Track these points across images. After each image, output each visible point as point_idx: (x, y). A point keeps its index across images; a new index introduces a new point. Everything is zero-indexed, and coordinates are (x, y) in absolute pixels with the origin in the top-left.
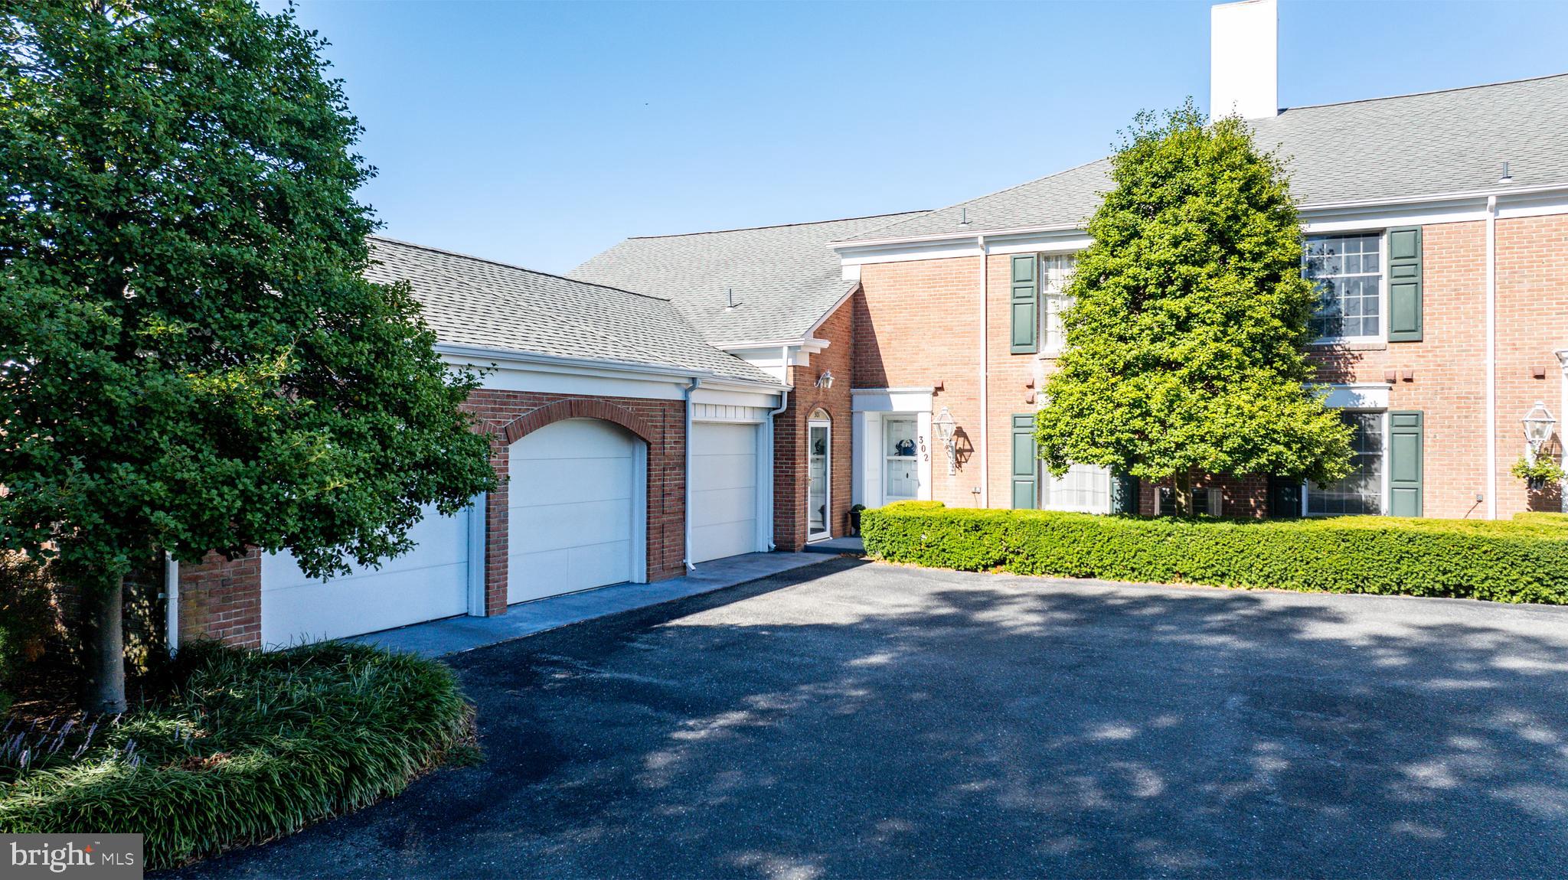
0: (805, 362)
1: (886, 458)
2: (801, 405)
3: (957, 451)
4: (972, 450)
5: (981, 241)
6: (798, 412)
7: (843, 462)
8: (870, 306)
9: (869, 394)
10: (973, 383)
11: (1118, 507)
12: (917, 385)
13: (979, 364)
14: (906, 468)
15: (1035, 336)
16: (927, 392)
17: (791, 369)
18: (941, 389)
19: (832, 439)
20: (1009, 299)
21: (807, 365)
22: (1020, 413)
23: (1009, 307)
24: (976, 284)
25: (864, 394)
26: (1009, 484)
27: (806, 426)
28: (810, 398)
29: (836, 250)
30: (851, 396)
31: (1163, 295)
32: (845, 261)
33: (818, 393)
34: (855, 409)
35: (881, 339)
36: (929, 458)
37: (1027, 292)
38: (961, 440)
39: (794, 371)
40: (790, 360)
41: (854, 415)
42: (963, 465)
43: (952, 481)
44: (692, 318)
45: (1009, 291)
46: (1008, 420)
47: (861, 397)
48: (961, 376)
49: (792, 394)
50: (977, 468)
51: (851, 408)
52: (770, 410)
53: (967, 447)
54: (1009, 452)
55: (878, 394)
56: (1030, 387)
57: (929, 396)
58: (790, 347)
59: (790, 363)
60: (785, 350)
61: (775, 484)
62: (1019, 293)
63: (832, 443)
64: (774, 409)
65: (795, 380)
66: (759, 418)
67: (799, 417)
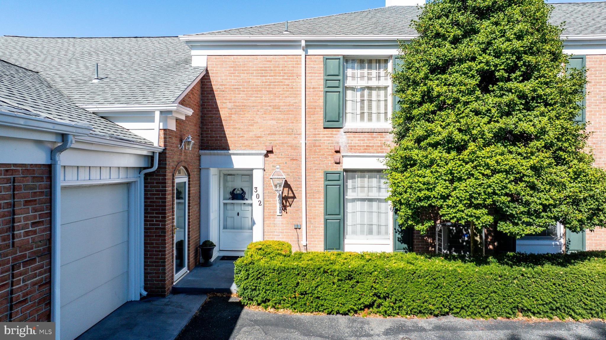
0: (172, 126)
1: (222, 201)
2: (170, 163)
3: (283, 198)
4: (294, 197)
5: (303, 43)
6: (168, 171)
7: (194, 208)
8: (214, 88)
9: (214, 154)
10: (296, 148)
11: (400, 236)
12: (252, 149)
13: (300, 134)
14: (237, 209)
15: (341, 115)
16: (260, 154)
17: (162, 131)
18: (271, 152)
19: (189, 191)
20: (322, 88)
21: (174, 129)
22: (330, 170)
23: (322, 94)
24: (297, 76)
25: (211, 154)
26: (322, 221)
27: (173, 183)
28: (176, 158)
29: (187, 42)
30: (200, 156)
31: (508, 80)
32: (193, 52)
33: (181, 154)
34: (203, 166)
35: (224, 113)
36: (262, 203)
37: (336, 83)
38: (286, 190)
39: (165, 134)
40: (161, 124)
41: (202, 171)
42: (288, 208)
43: (279, 220)
44: (60, 85)
45: (322, 82)
46: (321, 175)
47: (208, 157)
48: (286, 143)
49: (163, 155)
50: (299, 210)
51: (200, 165)
52: (140, 169)
53: (291, 195)
54: (322, 199)
55: (221, 155)
56: (338, 152)
57: (262, 157)
58: (162, 112)
59: (161, 127)
60: (157, 114)
61: (145, 236)
62: (330, 83)
63: (189, 194)
64: (145, 168)
65: (165, 142)
66: (131, 177)
67: (169, 176)
